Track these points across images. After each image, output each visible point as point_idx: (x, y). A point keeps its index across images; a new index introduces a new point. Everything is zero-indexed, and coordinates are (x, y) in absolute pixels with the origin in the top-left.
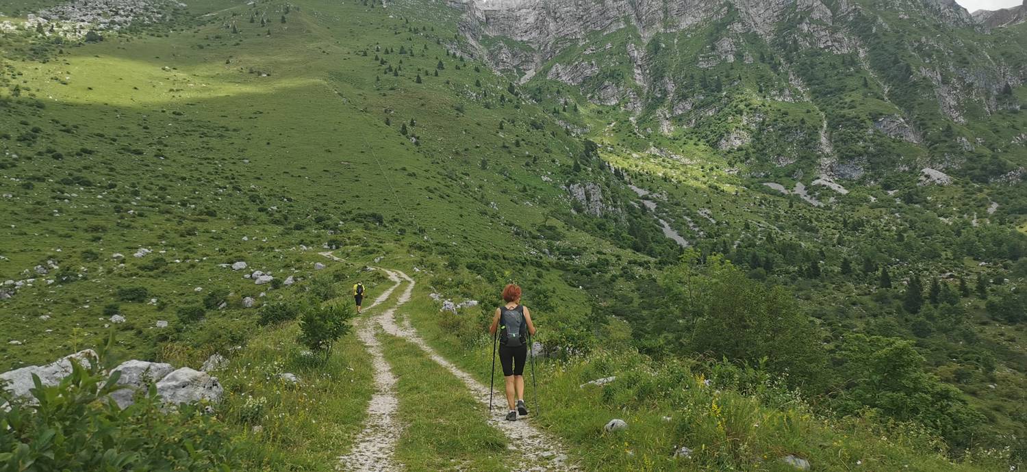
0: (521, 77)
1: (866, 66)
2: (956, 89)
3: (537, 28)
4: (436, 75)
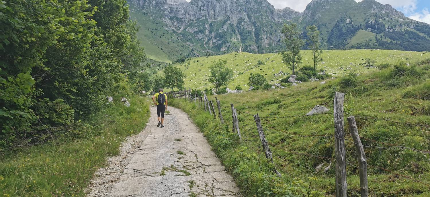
0: (180, 30)
1: (253, 33)
2: (268, 40)
3: (184, 14)
4: (163, 36)
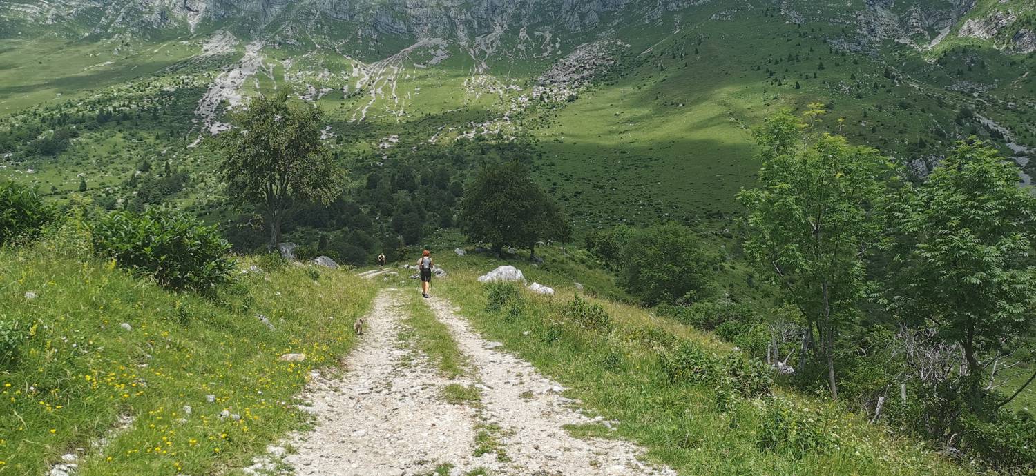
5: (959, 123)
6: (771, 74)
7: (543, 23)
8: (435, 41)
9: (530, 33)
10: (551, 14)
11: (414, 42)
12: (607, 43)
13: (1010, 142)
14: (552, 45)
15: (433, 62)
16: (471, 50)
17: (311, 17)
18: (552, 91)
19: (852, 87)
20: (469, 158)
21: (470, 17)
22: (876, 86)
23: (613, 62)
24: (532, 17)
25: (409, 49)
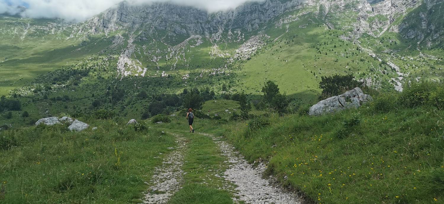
5: (381, 66)
6: (318, 49)
7: (237, 28)
8: (197, 36)
9: (232, 32)
10: (240, 24)
11: (189, 37)
12: (261, 36)
13: (398, 72)
14: (241, 37)
15: (197, 45)
16: (211, 39)
17: (151, 29)
18: (241, 56)
19: (345, 54)
20: (214, 82)
21: (210, 26)
22: (353, 53)
23: (263, 44)
24: (233, 25)
25: (187, 40)
